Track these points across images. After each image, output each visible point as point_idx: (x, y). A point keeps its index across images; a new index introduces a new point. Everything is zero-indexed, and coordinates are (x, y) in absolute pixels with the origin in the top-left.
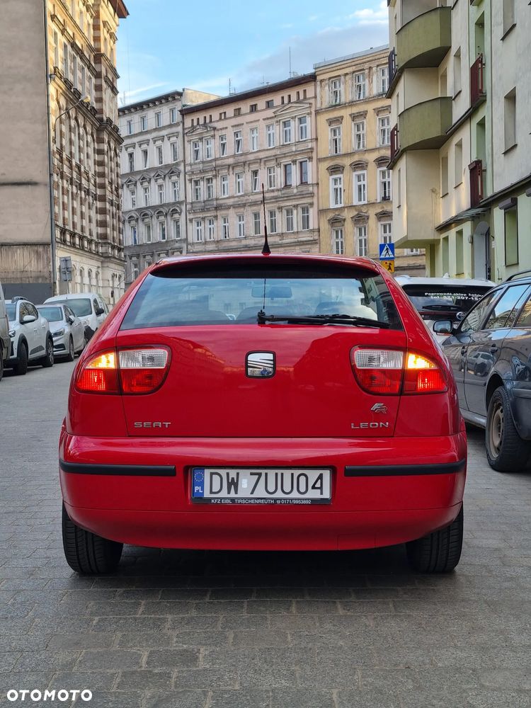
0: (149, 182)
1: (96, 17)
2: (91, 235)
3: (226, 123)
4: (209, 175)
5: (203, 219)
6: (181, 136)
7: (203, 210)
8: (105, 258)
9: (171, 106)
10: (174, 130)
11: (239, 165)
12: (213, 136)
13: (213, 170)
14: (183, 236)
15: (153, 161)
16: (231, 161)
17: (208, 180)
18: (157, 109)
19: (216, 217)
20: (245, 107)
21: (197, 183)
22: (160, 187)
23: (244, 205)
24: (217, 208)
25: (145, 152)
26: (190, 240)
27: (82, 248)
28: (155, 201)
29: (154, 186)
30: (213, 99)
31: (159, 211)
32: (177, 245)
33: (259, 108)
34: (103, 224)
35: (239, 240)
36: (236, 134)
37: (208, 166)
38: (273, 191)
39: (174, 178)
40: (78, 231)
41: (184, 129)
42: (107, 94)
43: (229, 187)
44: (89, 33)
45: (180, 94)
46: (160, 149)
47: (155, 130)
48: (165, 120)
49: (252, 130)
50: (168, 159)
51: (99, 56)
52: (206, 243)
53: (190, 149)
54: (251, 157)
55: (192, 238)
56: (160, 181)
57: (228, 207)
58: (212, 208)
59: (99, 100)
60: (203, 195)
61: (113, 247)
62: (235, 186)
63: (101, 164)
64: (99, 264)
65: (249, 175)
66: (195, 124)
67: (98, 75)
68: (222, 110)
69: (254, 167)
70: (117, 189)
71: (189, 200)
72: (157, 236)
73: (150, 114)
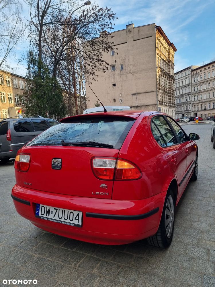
0: (183, 88)
1: (169, 52)
2: (167, 102)
3: (202, 72)
4: (198, 85)
5: (196, 95)
6: (191, 77)
7: (196, 94)
8: (171, 106)
9: (188, 70)
10: (189, 76)
12: (199, 76)
13: (199, 84)
14: (191, 100)
15: (184, 83)
16: (203, 81)
17: (197, 86)
18: (185, 71)
19: (199, 95)
20: (207, 68)
21: (194, 87)
22: (186, 89)
23: (206, 91)
24: (199, 93)
25: (182, 82)
26: (193, 101)
27: (165, 105)
28: (184, 92)
29: (184, 89)
30: (199, 67)
31: (185, 95)
32: (190, 102)
33: (210, 67)
34: (170, 99)
35: (205, 100)
36: (204, 75)
37: (197, 83)
38: (214, 87)
39: (189, 87)
40: (164, 101)
41: (191, 75)
42: (171, 70)
43: (202, 88)
44: (167, 56)
45: (191, 67)
46: (186, 80)
47: (185, 76)
48: (187, 73)
49: (209, 73)
50: (188, 83)
51: (169, 61)
52: (196, 101)
53: (193, 79)
54: (208, 80)
55: (193, 100)
56: (186, 88)
57: (202, 92)
59: (169, 71)
60: (196, 90)
61: (172, 104)
62: (204, 87)
63: (170, 85)
64: (169, 108)
65: (207, 84)
66: (194, 73)
67: (169, 66)
68: (201, 69)
69: (209, 82)
70: (174, 91)
71: (193, 92)
72: (185, 101)
73: (184, 73)
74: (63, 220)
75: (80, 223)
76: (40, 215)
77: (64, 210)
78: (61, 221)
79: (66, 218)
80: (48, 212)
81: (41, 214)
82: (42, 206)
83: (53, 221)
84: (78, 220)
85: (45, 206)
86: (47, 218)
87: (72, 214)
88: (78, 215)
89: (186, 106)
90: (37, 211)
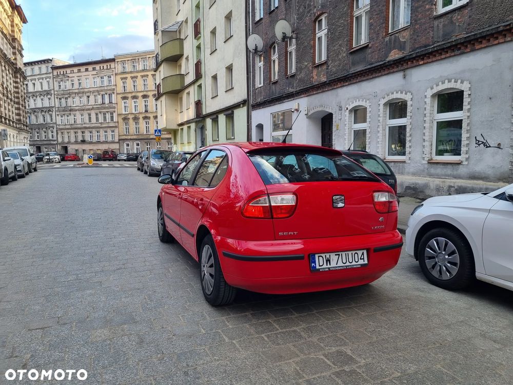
0: (36, 97)
1: (12, 21)
2: (13, 119)
3: (74, 75)
4: (66, 96)
5: (64, 114)
6: (52, 78)
7: (64, 111)
8: (20, 130)
9: (47, 65)
10: (48, 75)
11: (81, 93)
12: (68, 80)
13: (69, 94)
14: (54, 121)
15: (38, 88)
16: (77, 91)
17: (66, 98)
18: (40, 66)
19: (70, 114)
20: (83, 69)
21: (60, 99)
22: (42, 99)
23: (83, 110)
24: (70, 110)
25: (34, 84)
26: (58, 123)
27: (10, 125)
28: (39, 105)
29: (39, 99)
30: (67, 64)
31: (42, 110)
32: (51, 125)
33: (89, 70)
34: (18, 115)
35: (82, 124)
36: (79, 80)
37: (65, 92)
38: (97, 105)
39: (49, 96)
40: (7, 117)
41: (53, 75)
42: (18, 57)
43: (75, 102)
44: (10, 28)
45: (51, 60)
46: (41, 83)
47: (39, 75)
48: (44, 70)
49: (86, 79)
50: (46, 88)
51: (14, 39)
52: (65, 125)
53: (56, 84)
54: (86, 90)
55: (59, 122)
56: (42, 97)
57: (76, 110)
58: (68, 110)
59: (15, 59)
60: (64, 105)
61: (24, 125)
62: (79, 102)
63: (17, 88)
64: (17, 132)
65: (85, 98)
66: (59, 74)
67: (14, 48)
68: (72, 69)
69: (88, 94)
70: (24, 99)
71: (57, 106)
72: (41, 121)
73: (36, 68)
74: (348, 264)
75: (366, 262)
76: (318, 267)
77: (347, 253)
78: (347, 266)
79: (351, 261)
80: (328, 261)
81: (320, 266)
82: (319, 256)
83: (337, 268)
84: (363, 259)
85: (323, 255)
86: (329, 268)
87: (356, 255)
88: (363, 254)
89: (45, 132)
90: (313, 264)
